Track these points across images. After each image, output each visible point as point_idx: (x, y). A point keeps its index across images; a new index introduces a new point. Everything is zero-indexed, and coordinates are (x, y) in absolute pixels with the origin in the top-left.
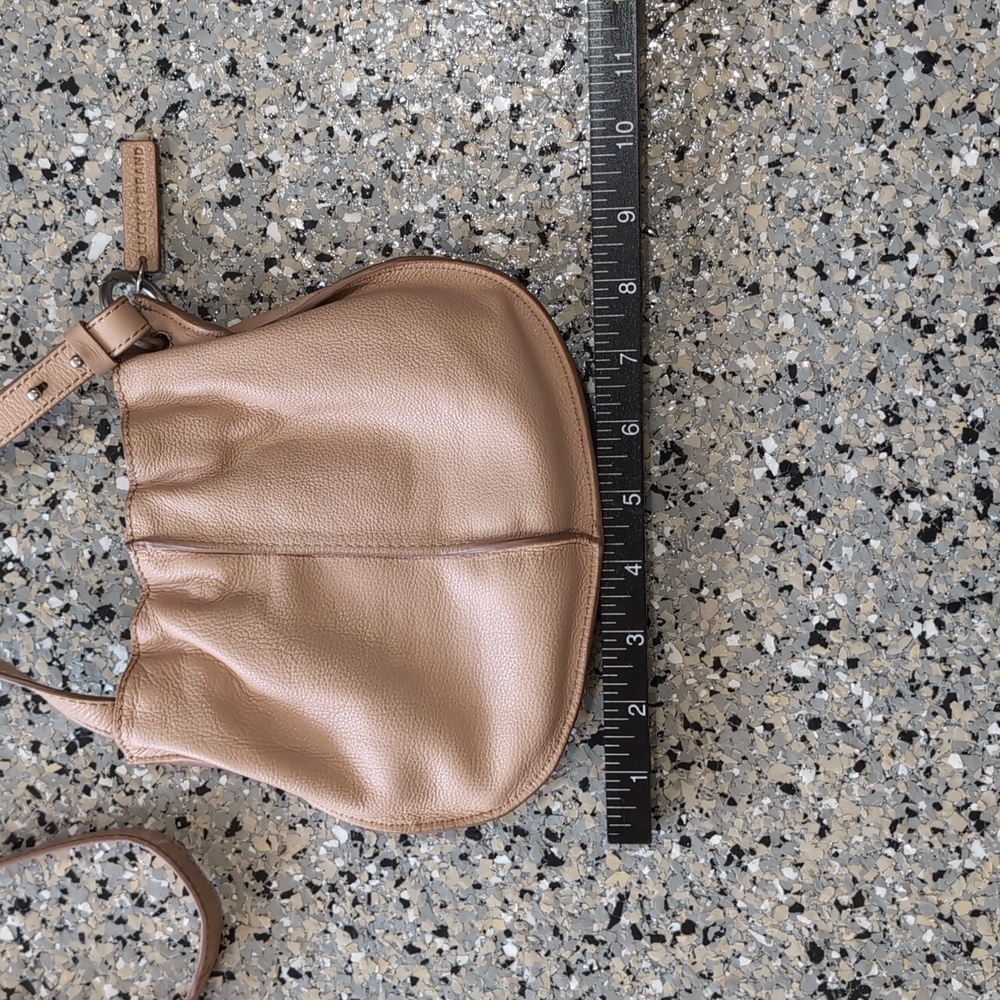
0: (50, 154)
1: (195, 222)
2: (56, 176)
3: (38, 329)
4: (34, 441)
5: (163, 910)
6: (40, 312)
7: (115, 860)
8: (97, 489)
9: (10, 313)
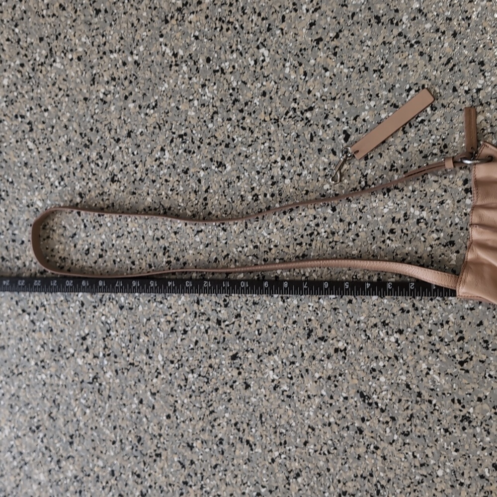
0: (469, 85)
4: (440, 181)
5: (449, 345)
7: (436, 324)
8: (459, 201)
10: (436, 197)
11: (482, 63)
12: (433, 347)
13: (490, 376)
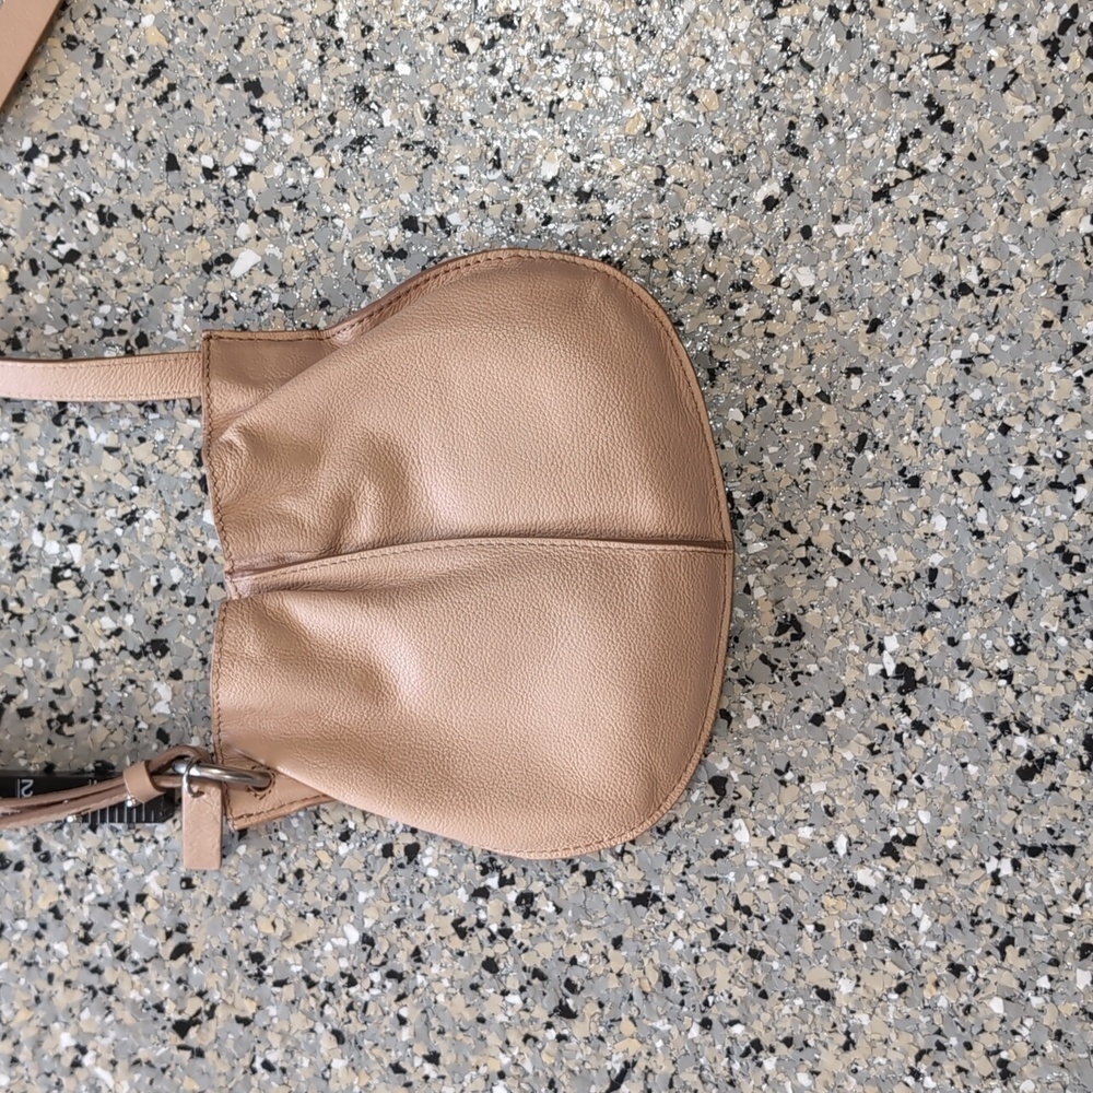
0: (215, 153)
1: (353, 265)
2: (217, 178)
3: (158, 333)
4: (125, 449)
5: (144, 970)
6: (164, 316)
7: (105, 906)
8: (181, 516)
9: (132, 308)
10: (112, 500)
11: (255, 88)
12: (93, 980)
13: (267, 1066)
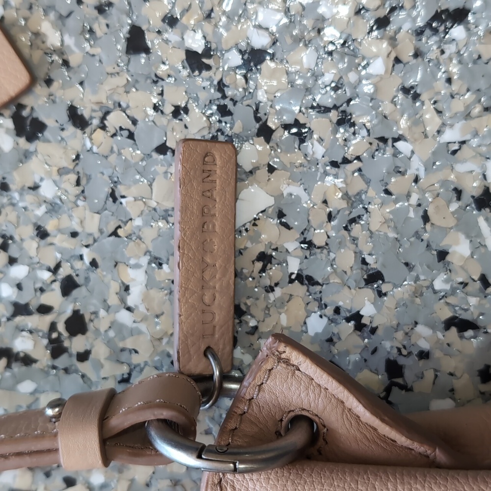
0: (208, 27)
1: (426, 218)
2: (208, 68)
3: (102, 313)
6: (115, 287)
9: (63, 272)
